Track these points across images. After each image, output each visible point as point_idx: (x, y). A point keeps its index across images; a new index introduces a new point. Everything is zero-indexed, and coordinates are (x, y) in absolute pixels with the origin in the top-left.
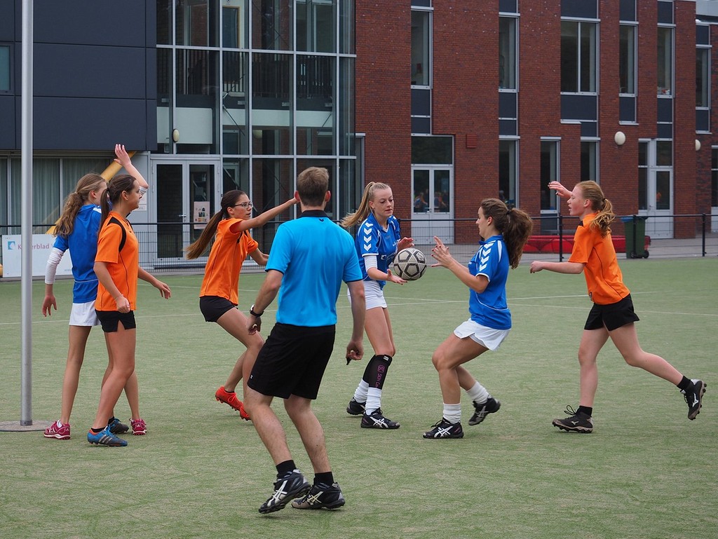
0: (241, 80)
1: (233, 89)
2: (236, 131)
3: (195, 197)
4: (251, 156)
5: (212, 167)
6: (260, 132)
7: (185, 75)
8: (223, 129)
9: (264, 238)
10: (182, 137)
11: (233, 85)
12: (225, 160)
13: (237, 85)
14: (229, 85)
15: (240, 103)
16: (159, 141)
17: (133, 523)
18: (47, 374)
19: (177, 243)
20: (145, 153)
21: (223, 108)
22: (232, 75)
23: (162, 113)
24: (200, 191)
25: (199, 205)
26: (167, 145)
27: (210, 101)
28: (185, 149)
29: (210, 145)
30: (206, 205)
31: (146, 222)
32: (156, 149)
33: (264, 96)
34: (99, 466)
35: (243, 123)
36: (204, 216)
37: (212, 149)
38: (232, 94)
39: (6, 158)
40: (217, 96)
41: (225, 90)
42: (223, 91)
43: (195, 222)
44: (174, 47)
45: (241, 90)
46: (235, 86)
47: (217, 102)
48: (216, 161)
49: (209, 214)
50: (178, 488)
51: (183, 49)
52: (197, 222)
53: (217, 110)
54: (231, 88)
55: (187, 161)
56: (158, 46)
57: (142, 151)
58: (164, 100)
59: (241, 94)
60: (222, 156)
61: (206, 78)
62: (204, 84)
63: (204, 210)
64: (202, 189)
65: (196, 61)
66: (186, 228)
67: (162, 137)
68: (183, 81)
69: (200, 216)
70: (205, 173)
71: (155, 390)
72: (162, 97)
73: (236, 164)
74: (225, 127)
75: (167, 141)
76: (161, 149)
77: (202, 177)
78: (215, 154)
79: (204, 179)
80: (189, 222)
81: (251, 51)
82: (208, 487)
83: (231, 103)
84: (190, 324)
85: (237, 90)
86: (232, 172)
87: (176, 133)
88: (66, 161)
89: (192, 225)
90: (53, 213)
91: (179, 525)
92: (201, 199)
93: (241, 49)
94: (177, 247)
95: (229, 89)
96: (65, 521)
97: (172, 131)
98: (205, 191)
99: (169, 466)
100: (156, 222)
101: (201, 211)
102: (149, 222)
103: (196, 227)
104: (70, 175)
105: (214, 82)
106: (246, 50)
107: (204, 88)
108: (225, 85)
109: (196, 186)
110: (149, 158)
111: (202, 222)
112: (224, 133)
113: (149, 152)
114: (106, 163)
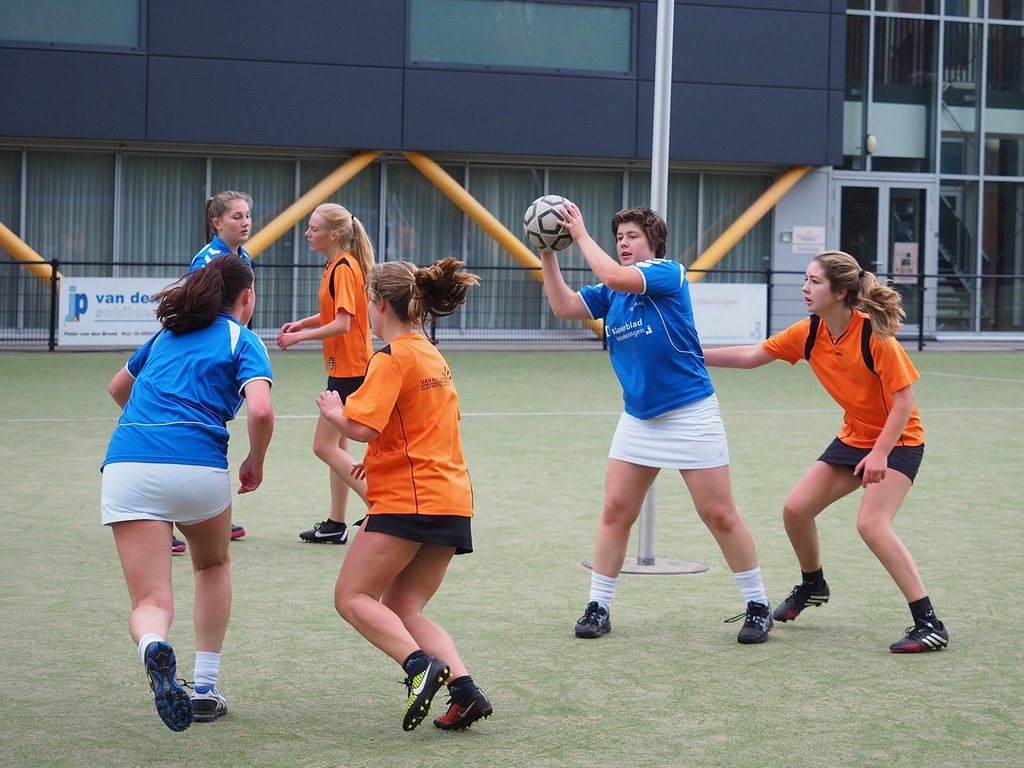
0: (970, 66)
1: (958, 78)
2: (960, 140)
3: (896, 236)
4: (982, 178)
5: (923, 192)
6: (996, 143)
7: (888, 54)
8: (942, 137)
9: (997, 299)
10: (879, 147)
11: (958, 72)
12: (943, 183)
13: (964, 73)
14: (953, 71)
15: (968, 98)
16: (847, 151)
17: (804, 721)
20: (825, 169)
21: (943, 106)
22: (958, 57)
23: (852, 111)
24: (904, 227)
25: (901, 248)
26: (857, 158)
27: (923, 95)
28: (883, 164)
29: (921, 159)
30: (912, 248)
32: (841, 163)
33: (1005, 88)
35: (970, 127)
36: (909, 264)
37: (923, 165)
38: (957, 85)
39: (621, 170)
40: (934, 88)
41: (947, 78)
42: (944, 79)
43: (895, 272)
44: (873, 13)
45: (970, 79)
46: (961, 74)
47: (933, 96)
48: (931, 183)
49: (916, 262)
50: (872, 671)
51: (884, 18)
52: (898, 273)
53: (933, 108)
54: (956, 75)
55: (885, 183)
56: (850, 12)
57: (821, 166)
58: (854, 92)
59: (970, 86)
60: (938, 176)
61: (918, 60)
62: (914, 69)
63: (909, 255)
64: (907, 223)
65: (904, 35)
67: (851, 146)
68: (883, 64)
69: (903, 264)
70: (912, 200)
72: (853, 88)
73: (959, 188)
74: (945, 134)
75: (858, 153)
76: (848, 163)
77: (908, 205)
78: (928, 172)
79: (911, 210)
80: (886, 272)
81: (986, 21)
83: (955, 98)
85: (964, 79)
86: (952, 200)
87: (872, 140)
88: (709, 177)
89: (890, 276)
90: (687, 252)
91: (874, 727)
92: (904, 239)
93: (972, 18)
95: (953, 77)
96: (704, 712)
97: (865, 138)
98: (912, 228)
99: (857, 637)
101: (905, 257)
103: (898, 280)
104: (714, 199)
105: (929, 66)
106: (980, 21)
107: (915, 76)
108: (947, 71)
109: (898, 219)
110: (831, 176)
111: (906, 273)
112: (943, 143)
113: (831, 168)
114: (766, 182)
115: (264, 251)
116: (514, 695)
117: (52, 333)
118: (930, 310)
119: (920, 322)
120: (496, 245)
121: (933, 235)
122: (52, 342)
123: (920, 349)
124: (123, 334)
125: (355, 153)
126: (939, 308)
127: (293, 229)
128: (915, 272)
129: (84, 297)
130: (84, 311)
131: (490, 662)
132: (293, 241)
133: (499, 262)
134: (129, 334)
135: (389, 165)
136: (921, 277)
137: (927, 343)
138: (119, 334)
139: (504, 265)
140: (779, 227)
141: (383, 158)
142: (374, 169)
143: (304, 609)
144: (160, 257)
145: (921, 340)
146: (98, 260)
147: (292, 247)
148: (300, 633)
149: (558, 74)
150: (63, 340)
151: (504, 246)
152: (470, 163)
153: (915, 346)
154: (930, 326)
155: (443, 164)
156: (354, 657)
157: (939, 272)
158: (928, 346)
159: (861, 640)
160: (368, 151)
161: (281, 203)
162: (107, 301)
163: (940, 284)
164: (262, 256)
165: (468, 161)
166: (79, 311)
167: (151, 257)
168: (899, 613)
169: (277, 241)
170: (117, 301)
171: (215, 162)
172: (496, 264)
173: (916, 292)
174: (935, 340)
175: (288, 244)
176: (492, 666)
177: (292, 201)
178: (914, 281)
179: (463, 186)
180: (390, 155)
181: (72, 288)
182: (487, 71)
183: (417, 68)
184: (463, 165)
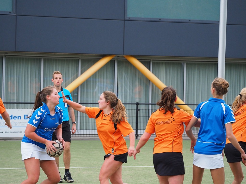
124: (6, 132)
125: (104, 56)
127: (78, 88)
132: (78, 93)
134: (8, 132)
135: (118, 61)
138: (4, 132)
141: (116, 58)
142: (112, 63)
144: (22, 100)
147: (78, 95)
149: (190, 22)
152: (153, 60)
155: (141, 60)
160: (109, 55)
161: (73, 77)
165: (152, 59)
167: (18, 100)
171: (45, 60)
175: (76, 94)
177: (77, 76)
179: (149, 70)
180: (119, 57)
182: (160, 21)
183: (130, 20)
184: (150, 61)
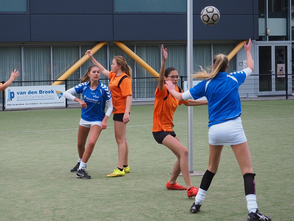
3: (278, 62)
5: (286, 47)
7: (273, 2)
8: (292, 28)
10: (271, 32)
12: (293, 43)
16: (260, 35)
18: (202, 148)
19: (269, 84)
21: (292, 18)
23: (261, 21)
24: (280, 59)
25: (280, 66)
26: (264, 36)
27: (285, 15)
28: (273, 38)
29: (285, 36)
30: (283, 65)
31: (254, 74)
32: (258, 39)
34: (224, 194)
36: (282, 71)
37: (286, 38)
40: (288, 13)
42: (292, 9)
47: (288, 15)
48: (288, 44)
49: (285, 70)
50: (263, 206)
52: (279, 74)
53: (289, 19)
55: (273, 44)
58: (262, 15)
60: (291, 41)
61: (283, 4)
62: (282, 7)
63: (282, 68)
64: (281, 58)
66: (273, 77)
67: (261, 33)
68: (271, 5)
69: (280, 71)
70: (283, 50)
71: (254, 157)
72: (261, 13)
75: (264, 35)
76: (261, 39)
77: (281, 52)
78: (288, 40)
79: (282, 53)
80: (275, 74)
82: (278, 205)
84: (274, 124)
87: (268, 30)
88: (214, 45)
89: (276, 75)
92: (281, 63)
94: (269, 86)
97: (266, 30)
98: (283, 59)
99: (259, 195)
100: (259, 74)
101: (281, 69)
102: (255, 74)
103: (278, 76)
105: (287, 5)
107: (282, 9)
108: (293, 7)
109: (278, 56)
110: (255, 43)
111: (281, 74)
112: (292, 30)
113: (255, 40)
114: (234, 46)
115: (70, 76)
116: (144, 217)
117: (3, 105)
118: (290, 86)
119: (287, 90)
120: (145, 70)
121: (290, 61)
122: (4, 108)
123: (287, 99)
124: (26, 104)
125: (98, 43)
126: (292, 85)
127: (79, 68)
128: (284, 73)
129: (13, 93)
130: (13, 97)
131: (137, 207)
132: (79, 72)
133: (147, 76)
134: (28, 104)
135: (109, 46)
136: (287, 75)
137: (289, 97)
138: (25, 104)
139: (149, 77)
140: (238, 61)
141: (108, 44)
142: (105, 47)
143: (77, 191)
144: (37, 79)
145: (287, 96)
146: (17, 81)
147: (79, 74)
148: (76, 199)
149: (163, 14)
150: (7, 107)
151: (148, 71)
152: (136, 44)
153: (285, 98)
154: (290, 91)
155: (126, 45)
156: (93, 207)
157: (292, 73)
158: (289, 98)
159: (260, 196)
160: (103, 42)
161: (75, 60)
162: (20, 94)
163: (293, 77)
164: (70, 77)
165: (135, 44)
166: (12, 97)
167: (34, 79)
168: (274, 186)
169: (74, 72)
170: (24, 94)
171: (53, 48)
172: (146, 77)
173: (285, 80)
174: (292, 95)
175: (78, 73)
176: (137, 208)
177: (79, 59)
178: (284, 76)
179: (134, 52)
180: (110, 43)
181: (9, 90)
182: (140, 14)
183: (117, 14)
184: (134, 45)
